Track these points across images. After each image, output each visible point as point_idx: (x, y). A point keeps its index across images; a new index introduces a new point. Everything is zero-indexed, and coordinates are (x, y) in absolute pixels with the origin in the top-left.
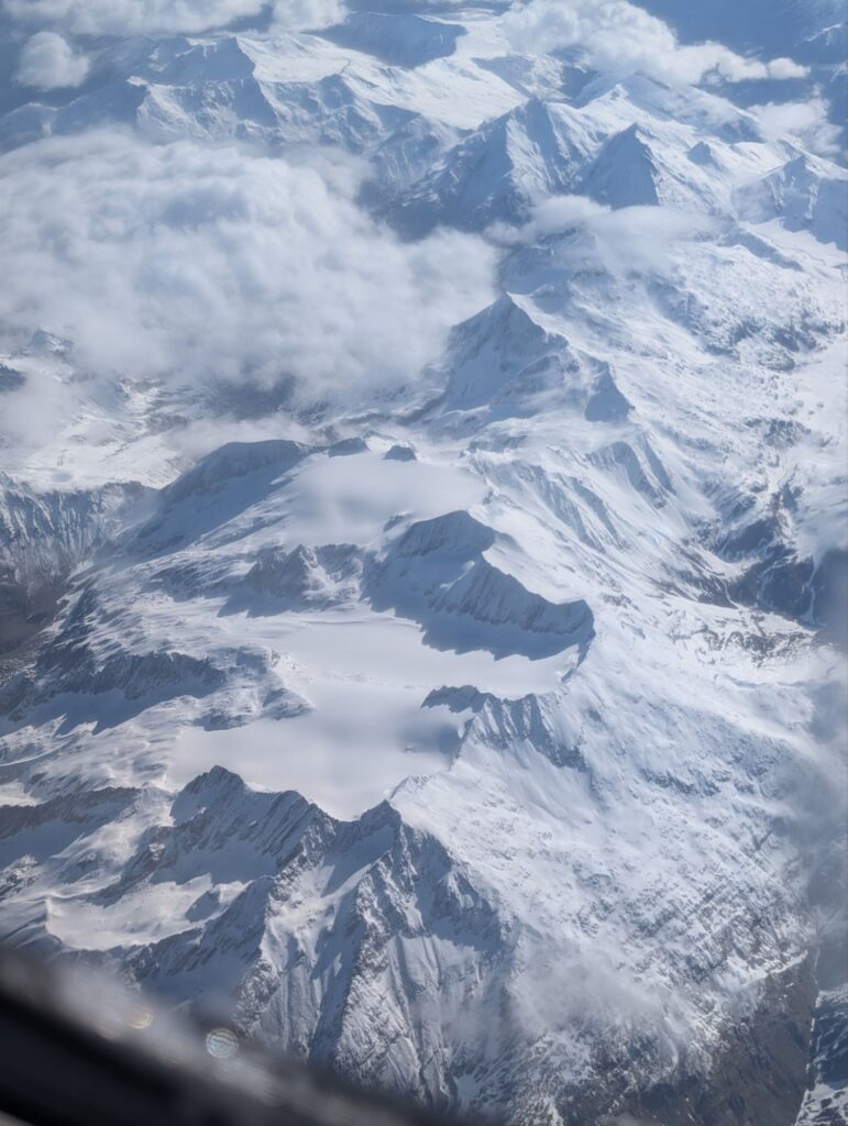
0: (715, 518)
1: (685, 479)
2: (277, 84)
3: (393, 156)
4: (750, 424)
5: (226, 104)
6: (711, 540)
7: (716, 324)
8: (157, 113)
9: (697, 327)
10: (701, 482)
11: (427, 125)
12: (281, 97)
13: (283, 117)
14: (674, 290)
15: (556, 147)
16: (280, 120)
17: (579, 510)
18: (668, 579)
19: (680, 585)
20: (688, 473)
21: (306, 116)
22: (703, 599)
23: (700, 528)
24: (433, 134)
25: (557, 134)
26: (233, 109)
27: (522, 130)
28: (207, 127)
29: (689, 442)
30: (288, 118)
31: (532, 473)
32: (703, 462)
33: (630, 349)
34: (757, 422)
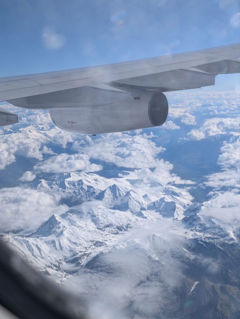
0: (69, 256)
1: (67, 248)
2: (69, 181)
3: (85, 195)
4: (91, 241)
5: (57, 185)
6: (67, 260)
7: (101, 224)
8: (42, 186)
9: (97, 224)
10: (70, 249)
11: (94, 189)
12: (69, 184)
13: (67, 187)
14: (96, 217)
15: (116, 194)
16: (66, 188)
17: (34, 250)
18: (50, 265)
19: (53, 267)
20: (68, 248)
21: (73, 187)
22: (56, 270)
23: (65, 258)
24: (95, 191)
25: (117, 191)
26: (59, 186)
27: (110, 190)
28: (52, 189)
29: (72, 242)
30: (69, 188)
31: (26, 242)
32: (73, 246)
33: (75, 226)
34: (93, 241)
